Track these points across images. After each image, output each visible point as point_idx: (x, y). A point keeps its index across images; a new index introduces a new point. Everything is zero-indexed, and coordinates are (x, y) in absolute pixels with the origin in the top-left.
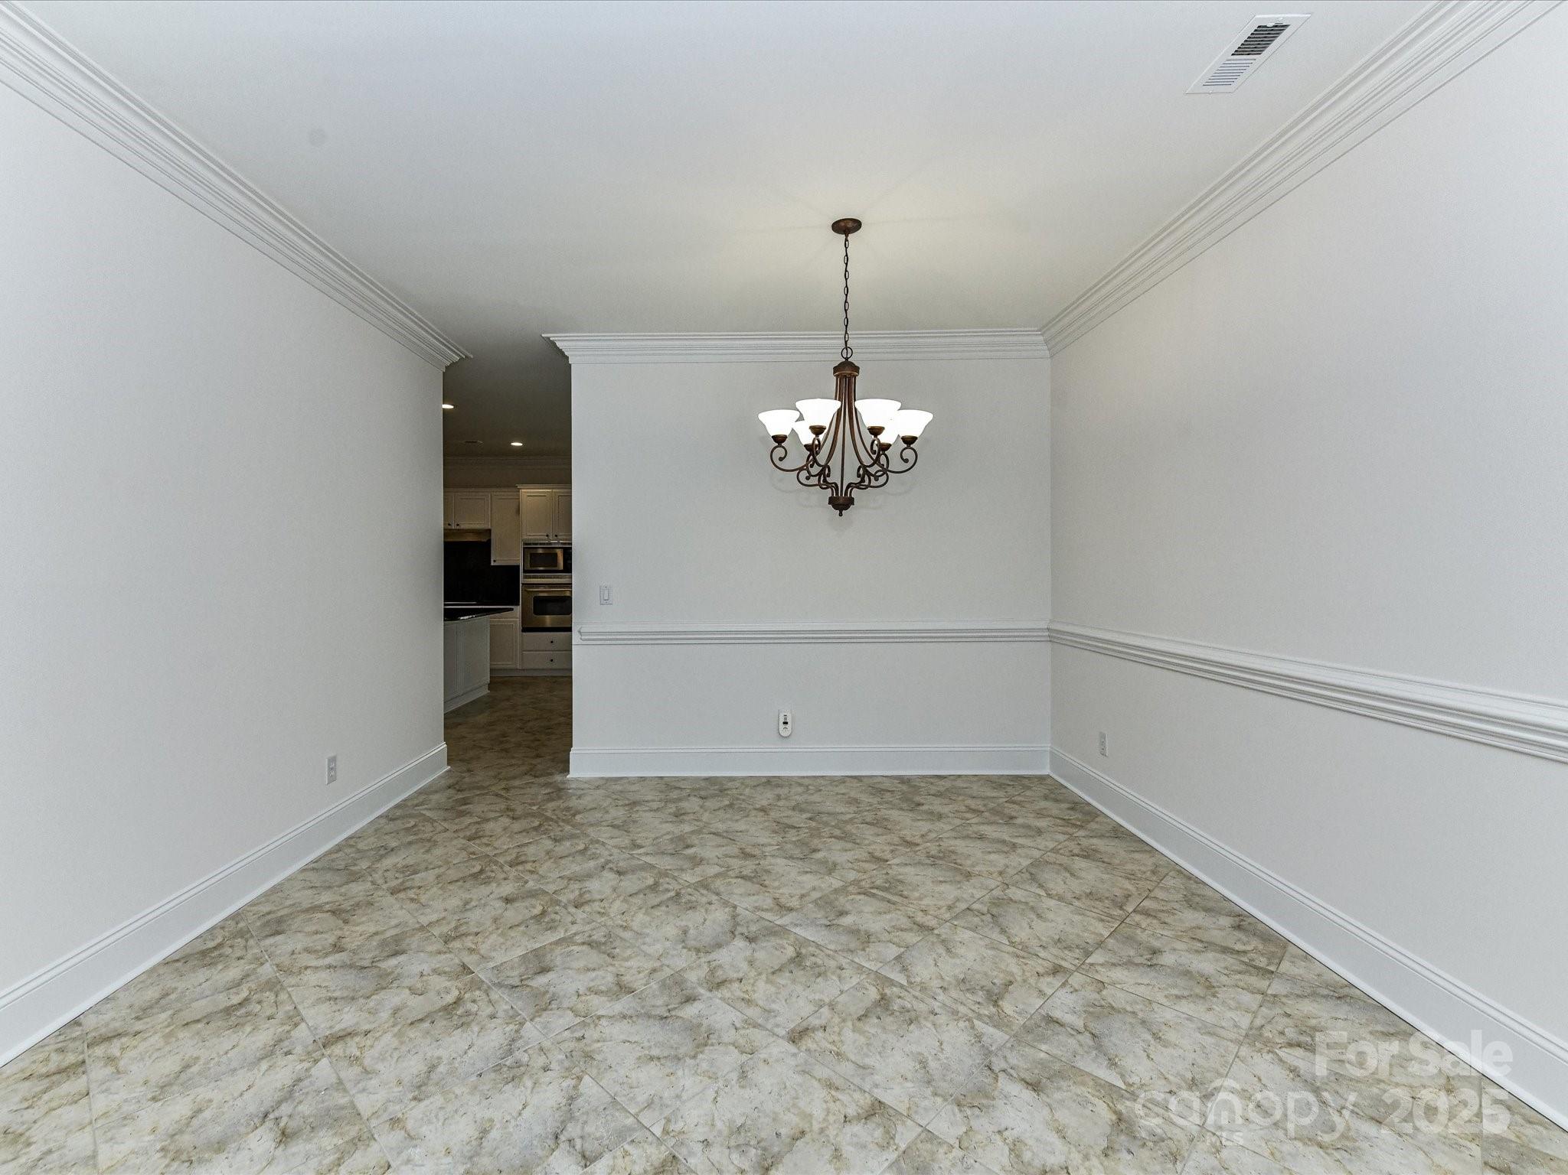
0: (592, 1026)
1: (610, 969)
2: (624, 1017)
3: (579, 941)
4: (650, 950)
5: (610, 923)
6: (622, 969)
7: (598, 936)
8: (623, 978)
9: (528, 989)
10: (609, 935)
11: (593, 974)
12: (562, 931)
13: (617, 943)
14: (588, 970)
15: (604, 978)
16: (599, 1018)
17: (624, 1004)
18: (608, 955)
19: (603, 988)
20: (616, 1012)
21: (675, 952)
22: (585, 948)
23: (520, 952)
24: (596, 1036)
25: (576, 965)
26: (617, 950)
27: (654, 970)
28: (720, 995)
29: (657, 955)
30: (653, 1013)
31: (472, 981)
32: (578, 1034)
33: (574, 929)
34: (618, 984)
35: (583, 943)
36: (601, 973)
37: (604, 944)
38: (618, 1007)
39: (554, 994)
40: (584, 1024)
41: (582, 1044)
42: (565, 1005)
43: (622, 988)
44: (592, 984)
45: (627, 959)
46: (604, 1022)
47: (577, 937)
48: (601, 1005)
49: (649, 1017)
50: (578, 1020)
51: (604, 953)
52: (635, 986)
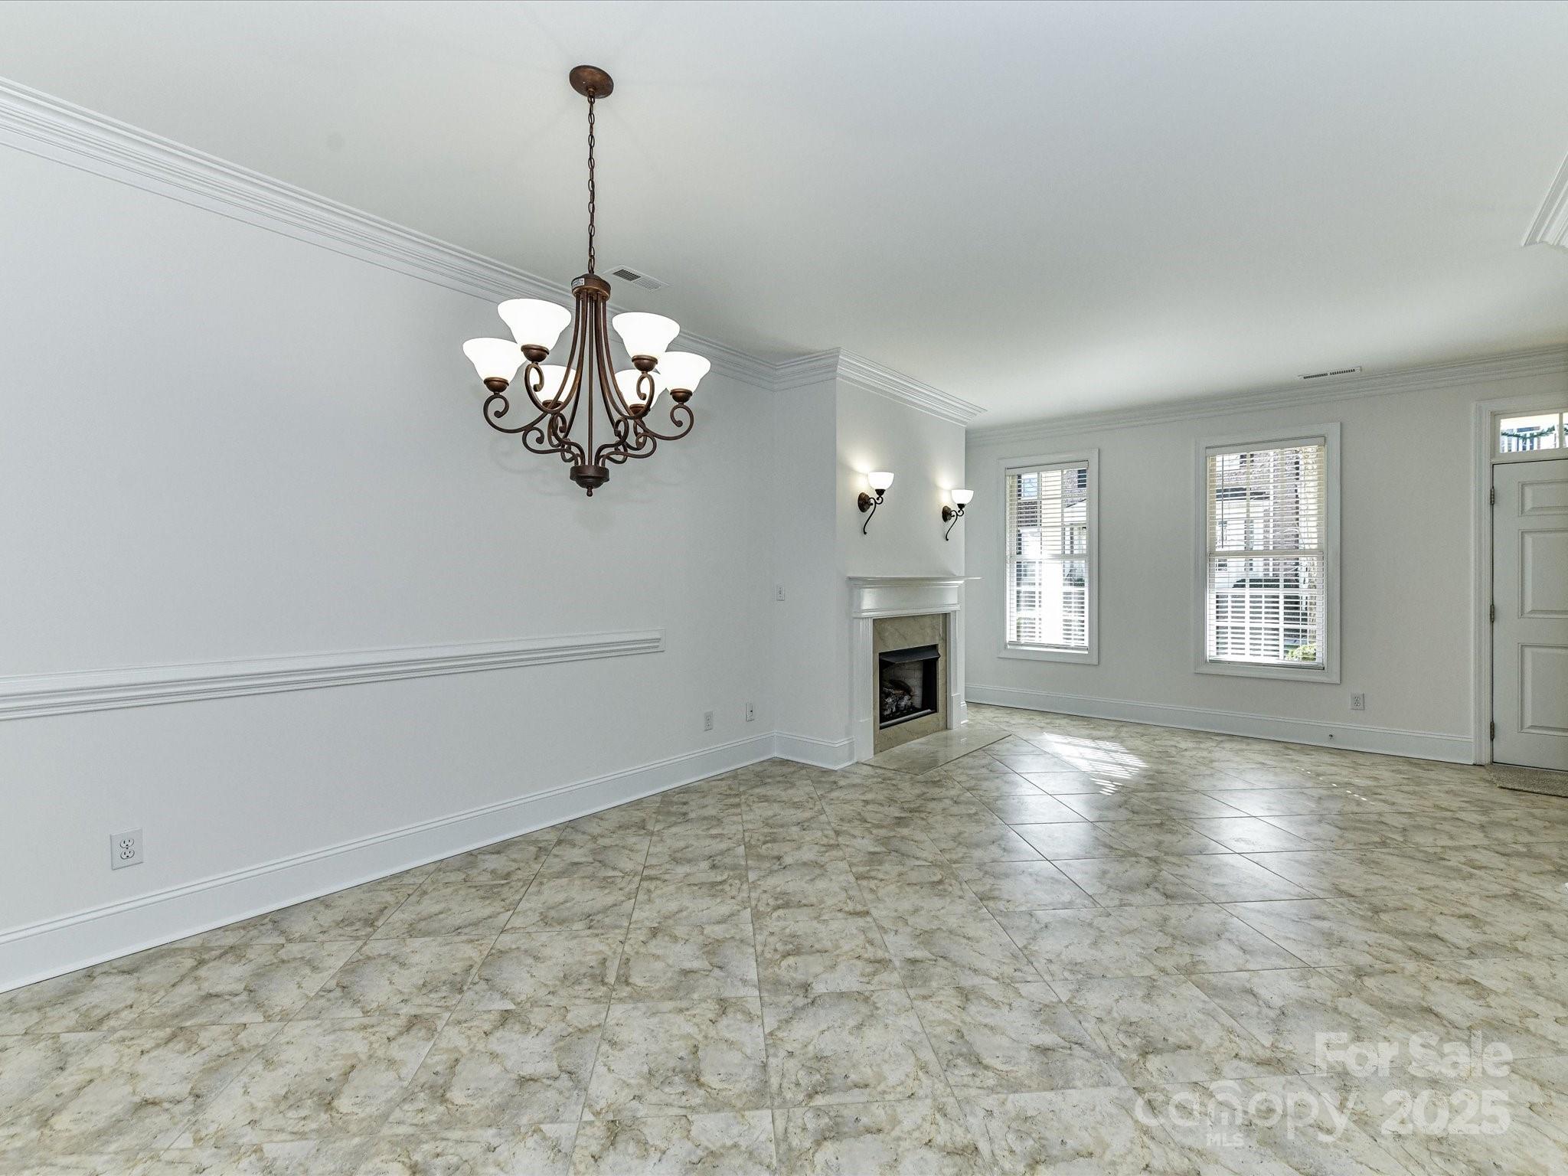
0: (1006, 975)
1: (968, 1019)
2: (975, 971)
3: (990, 1074)
4: (914, 1023)
5: (940, 1086)
6: (956, 1013)
7: (964, 1071)
8: (958, 1003)
9: (1063, 1034)
10: (950, 1065)
11: (987, 1021)
12: (1009, 1106)
13: (946, 1047)
14: (992, 1028)
15: (978, 1012)
16: (997, 979)
17: (968, 981)
18: (962, 1037)
19: (984, 1002)
20: (980, 978)
21: (890, 1007)
22: (987, 1061)
23: (1073, 1095)
24: (1005, 967)
25: (1005, 1041)
26: (950, 1038)
27: (925, 998)
28: (887, 954)
29: (910, 1013)
30: (949, 964)
31: (1134, 1077)
32: (1018, 974)
33: (990, 1102)
34: (968, 1000)
35: (986, 1067)
36: (980, 1018)
37: (961, 1055)
38: (977, 980)
39: (1036, 1017)
40: (1012, 978)
41: (1018, 966)
42: (1025, 1003)
43: (966, 995)
44: (994, 1011)
45: (945, 1022)
46: (995, 974)
47: (991, 1082)
48: (993, 990)
49: (955, 962)
50: (1017, 985)
51: (967, 1042)
52: (952, 992)
